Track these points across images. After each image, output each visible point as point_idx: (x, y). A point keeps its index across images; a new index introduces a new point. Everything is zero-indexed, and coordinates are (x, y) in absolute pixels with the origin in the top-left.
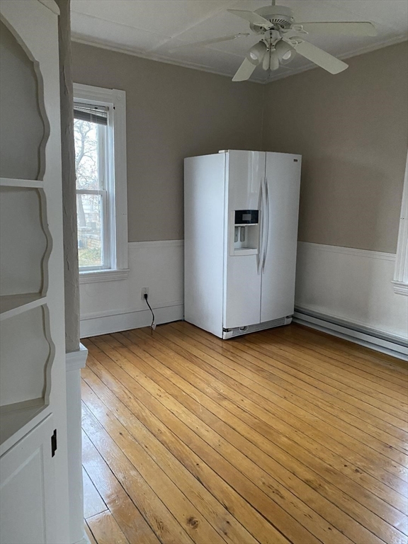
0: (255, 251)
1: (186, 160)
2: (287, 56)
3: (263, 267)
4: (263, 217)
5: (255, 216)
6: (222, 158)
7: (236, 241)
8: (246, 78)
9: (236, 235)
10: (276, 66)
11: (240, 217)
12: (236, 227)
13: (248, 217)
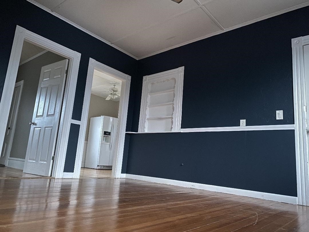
0: (109, 143)
1: (91, 118)
2: (117, 97)
3: (111, 148)
4: (112, 134)
5: (109, 134)
6: (102, 117)
7: (103, 140)
8: (109, 100)
9: (104, 139)
10: (115, 98)
11: (105, 133)
12: (104, 136)
13: (108, 134)
